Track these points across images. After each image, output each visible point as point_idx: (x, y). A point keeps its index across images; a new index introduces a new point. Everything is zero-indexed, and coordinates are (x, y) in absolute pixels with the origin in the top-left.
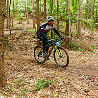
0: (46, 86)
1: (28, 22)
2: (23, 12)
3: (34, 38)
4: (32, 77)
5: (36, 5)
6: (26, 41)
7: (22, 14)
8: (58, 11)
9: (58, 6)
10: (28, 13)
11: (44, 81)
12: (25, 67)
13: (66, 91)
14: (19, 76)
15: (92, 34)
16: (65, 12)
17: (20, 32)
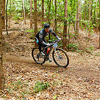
1: (25, 22)
2: (20, 12)
4: (30, 79)
5: (33, 5)
6: (23, 42)
7: (19, 14)
8: (56, 11)
9: (56, 6)
10: (25, 13)
11: (42, 84)
12: (23, 69)
14: (18, 78)
15: (89, 35)
16: (63, 13)
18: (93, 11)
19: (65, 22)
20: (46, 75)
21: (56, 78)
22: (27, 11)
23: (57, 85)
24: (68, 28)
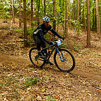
0: (35, 83)
2: (9, 10)
3: (21, 38)
4: (21, 76)
5: (22, 4)
6: (12, 41)
7: (8, 12)
8: (45, 11)
9: (45, 6)
10: (14, 11)
11: (32, 79)
12: (13, 67)
13: (52, 87)
14: (9, 75)
16: (52, 13)
17: (6, 32)
18: (82, 11)
19: (54, 22)
20: (36, 72)
21: (44, 75)
22: (15, 10)
23: (46, 80)
24: (56, 28)
